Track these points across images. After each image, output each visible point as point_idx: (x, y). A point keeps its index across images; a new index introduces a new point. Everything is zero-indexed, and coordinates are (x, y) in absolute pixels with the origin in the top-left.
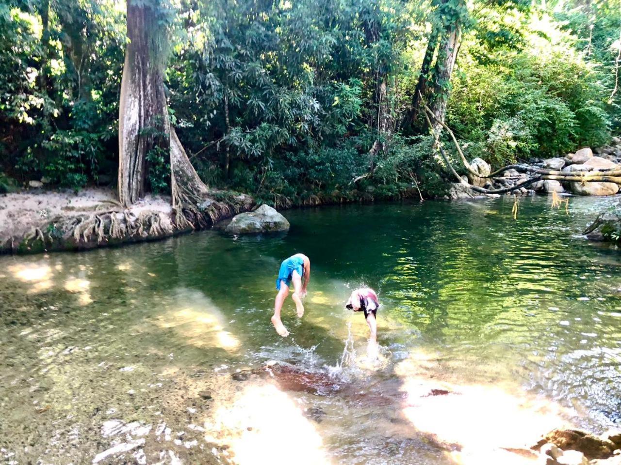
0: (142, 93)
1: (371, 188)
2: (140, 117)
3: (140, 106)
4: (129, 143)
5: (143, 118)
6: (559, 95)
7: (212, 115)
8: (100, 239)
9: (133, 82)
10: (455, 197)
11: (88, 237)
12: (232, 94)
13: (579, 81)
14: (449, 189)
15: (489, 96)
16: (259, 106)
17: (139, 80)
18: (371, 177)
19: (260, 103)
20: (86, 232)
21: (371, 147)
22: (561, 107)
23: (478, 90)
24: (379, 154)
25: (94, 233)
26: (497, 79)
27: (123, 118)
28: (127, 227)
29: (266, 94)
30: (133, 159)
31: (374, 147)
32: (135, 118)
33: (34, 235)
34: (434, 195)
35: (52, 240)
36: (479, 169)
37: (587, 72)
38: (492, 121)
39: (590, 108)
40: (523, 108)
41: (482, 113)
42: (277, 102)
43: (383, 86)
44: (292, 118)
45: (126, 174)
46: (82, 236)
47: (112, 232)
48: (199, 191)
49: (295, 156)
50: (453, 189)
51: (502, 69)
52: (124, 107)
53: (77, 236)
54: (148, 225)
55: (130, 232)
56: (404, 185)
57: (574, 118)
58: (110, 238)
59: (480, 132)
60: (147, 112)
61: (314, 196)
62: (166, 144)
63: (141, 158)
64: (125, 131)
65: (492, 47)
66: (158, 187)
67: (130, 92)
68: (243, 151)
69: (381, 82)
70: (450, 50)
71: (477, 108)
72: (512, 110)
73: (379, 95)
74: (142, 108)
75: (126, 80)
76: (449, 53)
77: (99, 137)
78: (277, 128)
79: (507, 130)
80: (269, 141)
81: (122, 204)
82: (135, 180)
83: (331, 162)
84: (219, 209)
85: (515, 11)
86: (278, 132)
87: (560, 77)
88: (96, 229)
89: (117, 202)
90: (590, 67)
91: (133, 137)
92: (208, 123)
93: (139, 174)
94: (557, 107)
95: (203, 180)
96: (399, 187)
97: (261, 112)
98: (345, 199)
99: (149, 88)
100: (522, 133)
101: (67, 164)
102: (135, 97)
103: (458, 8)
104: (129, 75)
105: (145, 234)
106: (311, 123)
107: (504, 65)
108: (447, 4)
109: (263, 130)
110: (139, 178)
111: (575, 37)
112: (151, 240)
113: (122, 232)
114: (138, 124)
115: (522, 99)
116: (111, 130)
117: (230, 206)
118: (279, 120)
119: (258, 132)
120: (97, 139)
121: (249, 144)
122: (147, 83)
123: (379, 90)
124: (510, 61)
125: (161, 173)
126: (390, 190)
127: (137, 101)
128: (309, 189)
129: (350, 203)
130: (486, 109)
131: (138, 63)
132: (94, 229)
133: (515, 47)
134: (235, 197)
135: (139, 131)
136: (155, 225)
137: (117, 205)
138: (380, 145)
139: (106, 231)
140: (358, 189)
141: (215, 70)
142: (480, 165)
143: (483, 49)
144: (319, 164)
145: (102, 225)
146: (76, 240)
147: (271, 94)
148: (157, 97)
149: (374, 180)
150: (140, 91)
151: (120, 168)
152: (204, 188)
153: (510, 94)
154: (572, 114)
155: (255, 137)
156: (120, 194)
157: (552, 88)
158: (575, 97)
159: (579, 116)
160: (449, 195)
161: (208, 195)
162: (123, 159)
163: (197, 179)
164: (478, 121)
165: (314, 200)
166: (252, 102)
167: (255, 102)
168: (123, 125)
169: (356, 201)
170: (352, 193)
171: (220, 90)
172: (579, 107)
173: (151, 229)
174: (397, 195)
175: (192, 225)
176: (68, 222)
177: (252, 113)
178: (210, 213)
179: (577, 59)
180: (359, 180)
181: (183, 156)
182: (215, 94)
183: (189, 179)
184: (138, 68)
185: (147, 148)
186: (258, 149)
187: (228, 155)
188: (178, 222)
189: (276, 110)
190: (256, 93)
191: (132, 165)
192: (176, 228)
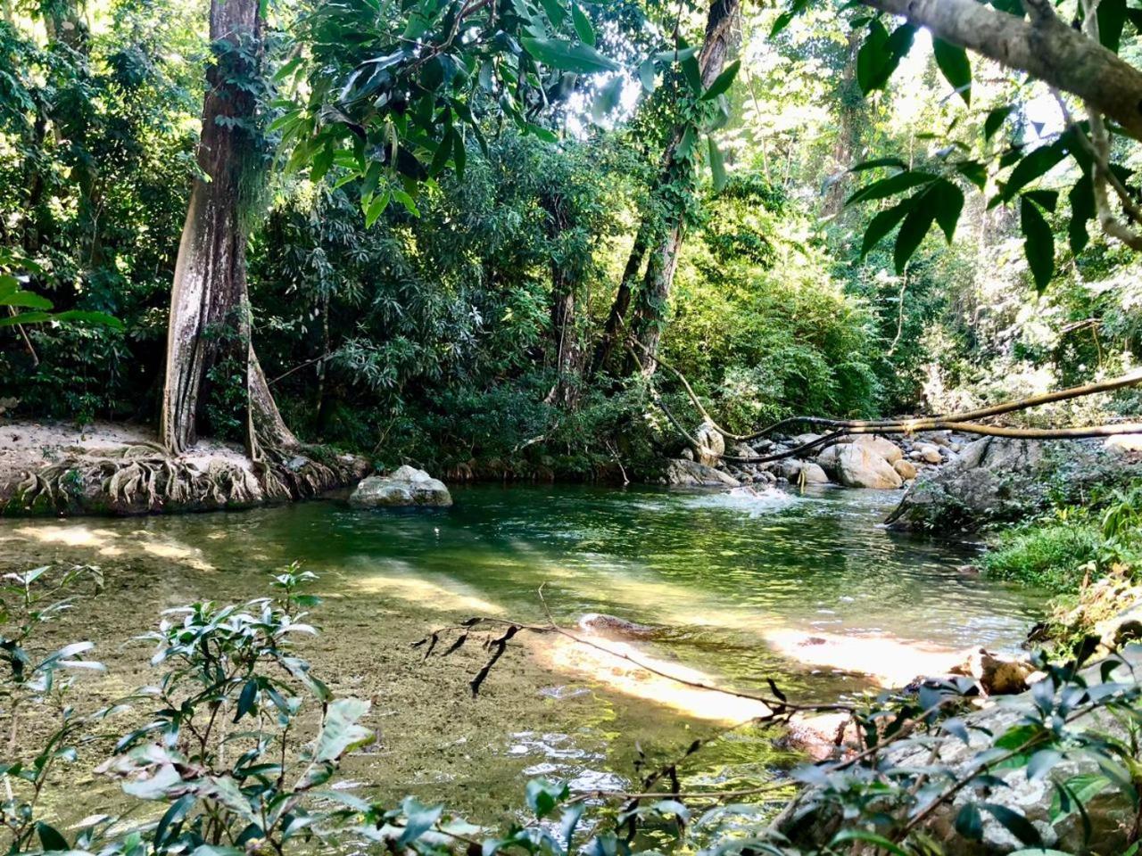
0: (210, 267)
1: (548, 460)
2: (203, 306)
3: (205, 288)
4: (182, 347)
5: (207, 309)
6: (811, 339)
7: (311, 317)
8: (151, 501)
9: (198, 247)
10: (675, 481)
11: (131, 495)
12: (348, 285)
13: (838, 324)
14: (666, 466)
15: (718, 332)
16: (393, 309)
17: (209, 245)
18: (550, 442)
19: (395, 304)
20: (128, 486)
21: (547, 395)
22: (817, 358)
23: (702, 321)
24: (558, 406)
25: (141, 491)
26: (728, 307)
27: (176, 307)
28: (191, 485)
29: (404, 291)
30: (184, 375)
31: (551, 394)
32: (194, 306)
33: (34, 486)
34: (643, 477)
35: (67, 498)
36: (709, 439)
37: (847, 312)
38: (723, 370)
39: (854, 364)
40: (766, 353)
41: (708, 358)
42: (423, 302)
43: (570, 301)
44: (440, 332)
45: (173, 401)
46: (121, 492)
47: (171, 490)
48: (279, 442)
49: (439, 395)
50: (672, 468)
51: (739, 291)
52: (180, 286)
53: (114, 491)
54: (226, 486)
55: (196, 494)
56: (598, 458)
57: (832, 377)
58: (167, 500)
59: (705, 385)
60: (215, 298)
61: (463, 465)
62: (241, 356)
63: (197, 376)
64: (177, 327)
65: (725, 257)
66: (226, 426)
67: (190, 263)
68: (363, 377)
69: (568, 293)
70: (670, 254)
71: (700, 348)
72: (751, 359)
73: (562, 313)
74: (208, 292)
75: (187, 246)
76: (667, 259)
77: (127, 335)
78: (418, 347)
79: (749, 384)
80: (404, 366)
81: (168, 450)
82: (186, 412)
83: (498, 409)
84: (319, 472)
85: (762, 208)
86: (418, 354)
87: (811, 314)
88: (144, 484)
89: (159, 446)
90: (851, 302)
91: (188, 340)
92: (304, 329)
93: (193, 403)
94: (811, 356)
95: (287, 423)
96: (591, 460)
97: (396, 319)
98: (510, 474)
99: (223, 260)
100: (771, 389)
101: (71, 375)
102: (199, 272)
103: (684, 194)
104: (193, 236)
105: (222, 499)
106: (464, 345)
107: (743, 286)
108: (669, 186)
109: (399, 346)
110: (193, 408)
111: (829, 258)
112: (230, 507)
113: (184, 492)
114: (198, 318)
115: (763, 341)
116: (149, 323)
117: (333, 469)
118: (420, 335)
119: (389, 349)
120: (122, 336)
121: (375, 368)
122: (222, 251)
123: (564, 306)
124: (750, 281)
125: (232, 404)
126: (578, 463)
127: (201, 278)
128: (454, 453)
129: (518, 480)
130: (713, 352)
131: (211, 217)
132: (140, 482)
133: (760, 261)
134: (338, 456)
135: (199, 329)
136: (237, 486)
137: (160, 450)
138: (560, 393)
139: (160, 488)
140: (528, 459)
141: (326, 244)
142: (710, 434)
143: (712, 260)
144: (481, 411)
145: (153, 477)
146: (113, 498)
147: (413, 291)
148: (232, 277)
149: (555, 447)
150: (207, 264)
151: (167, 388)
152: (289, 439)
153: (748, 331)
154: (830, 371)
155: (384, 358)
156: (166, 433)
157: (802, 330)
158: (832, 346)
159: (839, 375)
160: (667, 477)
161: (294, 448)
162: (172, 375)
163: (278, 420)
164: (703, 368)
165: (464, 471)
166: (382, 302)
167: (387, 301)
168: (175, 316)
169: (526, 478)
170: (519, 465)
171: (329, 277)
172: (838, 361)
173: (233, 491)
174: (589, 472)
175: (288, 491)
176: (85, 470)
177: (379, 316)
178: (308, 477)
179: (834, 291)
180: (530, 445)
181: (260, 380)
182: (323, 282)
183: (265, 421)
184: (210, 225)
185: (211, 360)
186: (389, 376)
187: (321, 388)
188: (268, 485)
189: (420, 318)
190: (387, 287)
191: (183, 385)
192: (265, 493)
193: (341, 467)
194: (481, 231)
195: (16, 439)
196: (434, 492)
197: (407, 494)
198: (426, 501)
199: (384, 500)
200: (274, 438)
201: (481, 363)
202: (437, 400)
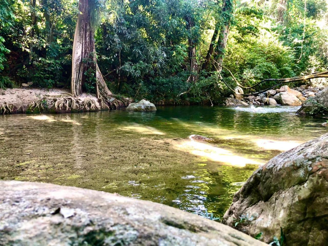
0: (84, 41)
1: (188, 99)
2: (82, 53)
3: (82, 47)
4: (77, 65)
5: (83, 54)
6: (272, 61)
7: (115, 56)
8: (67, 109)
9: (80, 35)
10: (228, 104)
11: (61, 107)
12: (125, 46)
13: (281, 55)
14: (225, 100)
15: (242, 58)
16: (139, 53)
17: (83, 34)
18: (188, 94)
19: (139, 51)
20: (60, 105)
21: (187, 79)
22: (273, 66)
23: (236, 55)
24: (191, 83)
25: (64, 106)
26: (245, 51)
27: (74, 53)
28: (79, 105)
29: (142, 47)
30: (78, 74)
31: (188, 79)
32: (79, 53)
33: (34, 105)
34: (218, 103)
35: (43, 108)
37: (284, 52)
38: (243, 70)
39: (286, 68)
40: (257, 65)
41: (239, 67)
42: (148, 50)
43: (194, 49)
44: (153, 60)
45: (75, 81)
46: (58, 107)
47: (73, 106)
48: (107, 94)
49: (154, 79)
50: (227, 100)
51: (248, 45)
52: (75, 47)
53: (56, 106)
54: (89, 105)
55: (81, 107)
56: (203, 98)
57: (279, 72)
58: (72, 109)
59: (238, 75)
60: (86, 51)
61: (161, 100)
62: (94, 68)
63: (82, 74)
64: (75, 59)
65: (244, 34)
66: (90, 89)
67: (78, 40)
68: (130, 74)
69: (193, 47)
70: (226, 34)
71: (236, 64)
72: (252, 66)
73: (192, 54)
74: (84, 49)
75: (77, 35)
76: (225, 35)
77: (61, 62)
78: (146, 64)
79: (251, 74)
80: (142, 70)
81: (73, 95)
82: (78, 85)
83: (172, 83)
84: (118, 102)
85: (255, 18)
86: (147, 66)
87: (272, 53)
88: (65, 104)
89: (71, 94)
90: (285, 49)
91: (78, 63)
92: (113, 60)
93: (80, 82)
94: (272, 66)
95: (109, 88)
96: (201, 99)
97: (140, 56)
98: (176, 103)
99: (87, 39)
100: (259, 75)
101: (45, 74)
102: (80, 43)
103: (230, 15)
104: (78, 32)
105: (88, 109)
106: (161, 64)
107: (249, 43)
108: (225, 12)
109: (141, 64)
110: (80, 83)
111: (278, 35)
112: (91, 111)
113: (77, 107)
114: (81, 57)
115: (256, 61)
116: (67, 59)
117: (123, 102)
118: (147, 60)
119: (138, 65)
120: (60, 63)
121: (134, 71)
122: (87, 36)
123: (192, 51)
124: (252, 42)
125: (92, 82)
126: (197, 100)
127: (81, 45)
128: (158, 97)
129: (178, 105)
130: (240, 65)
131: (83, 26)
132: (64, 104)
133: (255, 35)
134: (124, 98)
135: (81, 60)
136: (93, 105)
138: (191, 78)
139: (70, 106)
140: (182, 99)
141: (118, 34)
142: (239, 90)
143: (239, 35)
144: (166, 84)
145: (68, 102)
146: (56, 108)
147: (145, 47)
148: (91, 44)
149: (190, 95)
150: (83, 40)
151: (72, 77)
152: (110, 93)
153: (251, 58)
154: (278, 70)
155: (136, 68)
156: (73, 90)
157: (268, 58)
158: (279, 63)
159: (281, 71)
160: (225, 103)
161: (111, 96)
162: (74, 73)
163: (106, 88)
164: (237, 70)
165: (162, 102)
166: (135, 51)
167: (137, 50)
168: (74, 56)
169: (181, 104)
170: (179, 100)
171: (119, 44)
172: (281, 67)
173: (91, 106)
174: (200, 102)
175: (108, 107)
176: (49, 101)
177: (135, 55)
178: (115, 103)
179: (280, 45)
180: (182, 95)
181: (100, 75)
182: (118, 45)
183: (102, 88)
184: (83, 28)
185: (85, 69)
186: (138, 73)
187: (119, 78)
188: (102, 105)
189: (147, 56)
190: (137, 46)
191: (77, 76)
192: (101, 108)
193: (125, 101)
194: (165, 27)
195: (31, 93)
196: (151, 107)
197: (143, 107)
198: (148, 109)
199: (136, 109)
200: (105, 93)
201: (166, 69)
202: (153, 81)
